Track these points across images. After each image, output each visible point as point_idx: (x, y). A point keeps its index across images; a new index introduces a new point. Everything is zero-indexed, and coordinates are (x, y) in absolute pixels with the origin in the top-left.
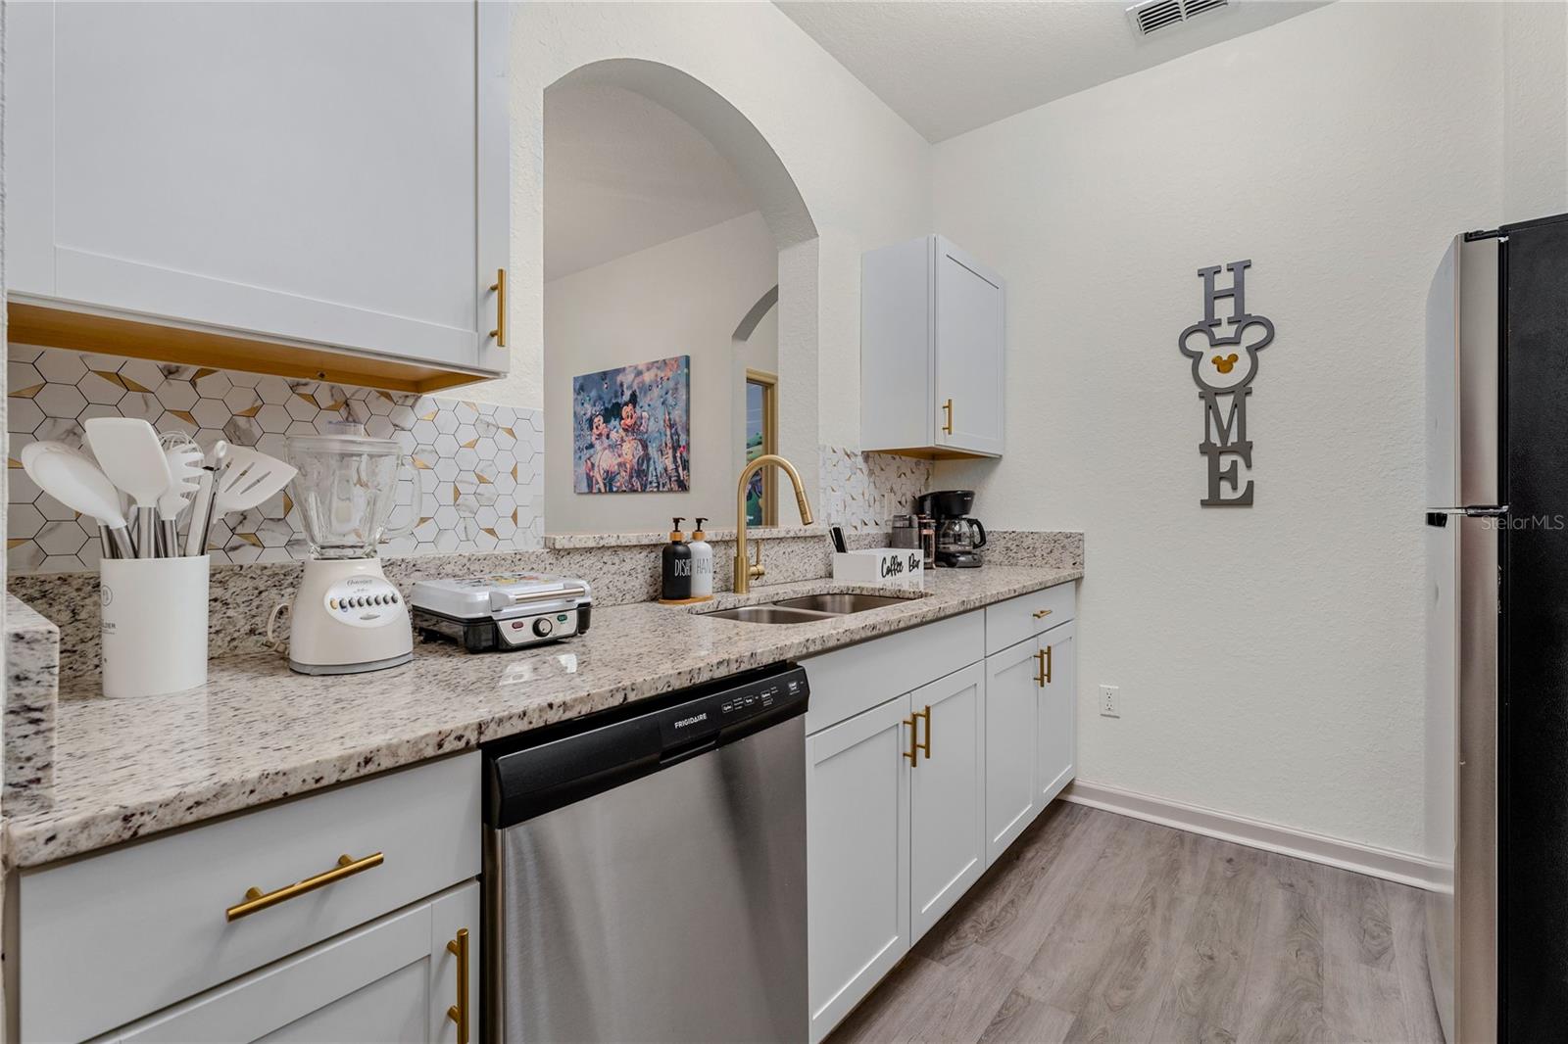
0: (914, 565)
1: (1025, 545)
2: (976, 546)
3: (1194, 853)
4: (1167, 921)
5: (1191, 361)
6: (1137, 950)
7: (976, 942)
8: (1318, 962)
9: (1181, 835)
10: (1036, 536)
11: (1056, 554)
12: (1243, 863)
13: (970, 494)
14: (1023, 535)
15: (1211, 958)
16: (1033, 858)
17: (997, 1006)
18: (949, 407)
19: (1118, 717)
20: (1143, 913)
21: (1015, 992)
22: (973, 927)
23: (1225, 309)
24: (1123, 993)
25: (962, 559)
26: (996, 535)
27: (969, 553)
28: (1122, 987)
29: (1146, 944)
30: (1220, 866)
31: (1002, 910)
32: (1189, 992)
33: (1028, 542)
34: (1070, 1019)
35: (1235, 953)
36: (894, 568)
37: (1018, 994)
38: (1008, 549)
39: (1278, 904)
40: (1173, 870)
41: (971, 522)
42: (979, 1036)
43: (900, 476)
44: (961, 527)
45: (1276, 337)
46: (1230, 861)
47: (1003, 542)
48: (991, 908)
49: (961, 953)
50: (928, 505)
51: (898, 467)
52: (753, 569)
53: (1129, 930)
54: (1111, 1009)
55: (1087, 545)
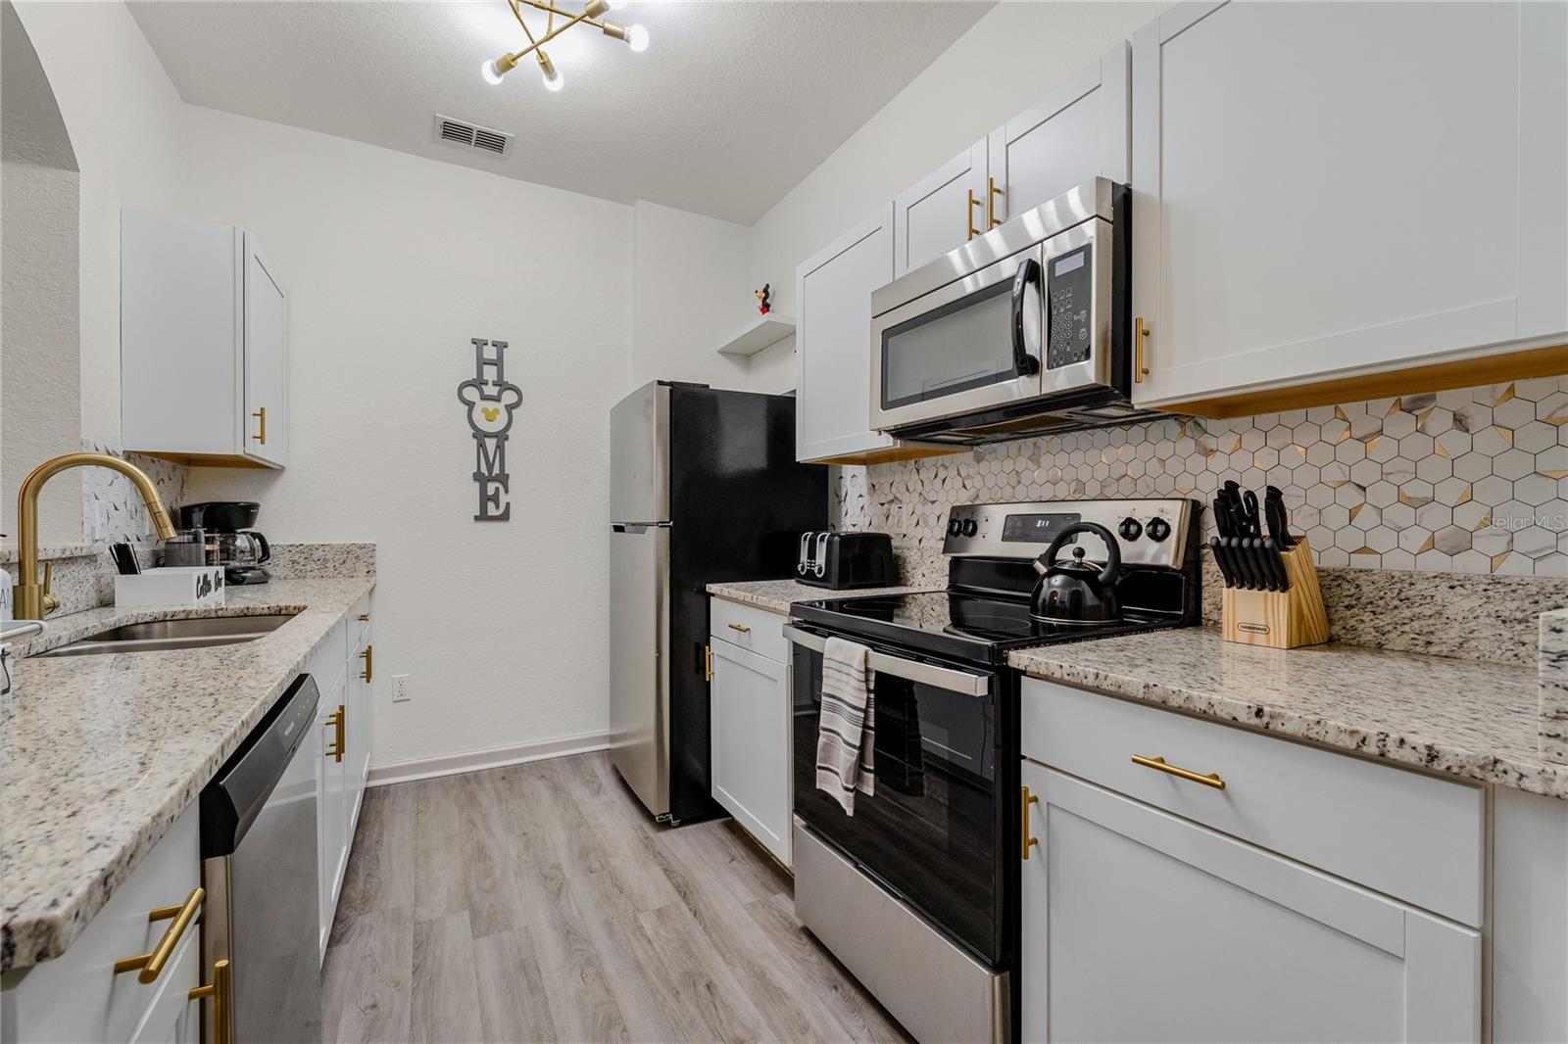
0: (218, 583)
1: (315, 557)
2: (260, 561)
3: (479, 783)
4: (488, 829)
5: (467, 408)
6: (481, 853)
7: (360, 914)
8: (576, 807)
9: (464, 777)
10: (327, 548)
11: (349, 564)
12: (510, 776)
13: (255, 506)
14: (310, 548)
15: (525, 834)
16: (363, 839)
17: (410, 939)
18: (262, 415)
19: (408, 700)
20: (471, 832)
21: (417, 923)
22: (348, 908)
23: (490, 373)
24: (489, 881)
25: (249, 575)
26: (278, 548)
27: (253, 568)
28: (486, 877)
29: (483, 847)
30: (500, 784)
31: (365, 883)
32: (525, 857)
33: (320, 553)
34: (466, 914)
35: (536, 825)
36: (205, 587)
37: (420, 923)
38: (294, 562)
39: (542, 790)
40: (472, 798)
41: (255, 535)
42: (411, 963)
43: (158, 484)
44: (242, 542)
45: (523, 401)
46: (503, 778)
47: (288, 556)
48: (354, 888)
49: (353, 928)
50: (197, 517)
51: (158, 472)
52: (47, 600)
53: (468, 845)
54: (487, 892)
55: (378, 554)
